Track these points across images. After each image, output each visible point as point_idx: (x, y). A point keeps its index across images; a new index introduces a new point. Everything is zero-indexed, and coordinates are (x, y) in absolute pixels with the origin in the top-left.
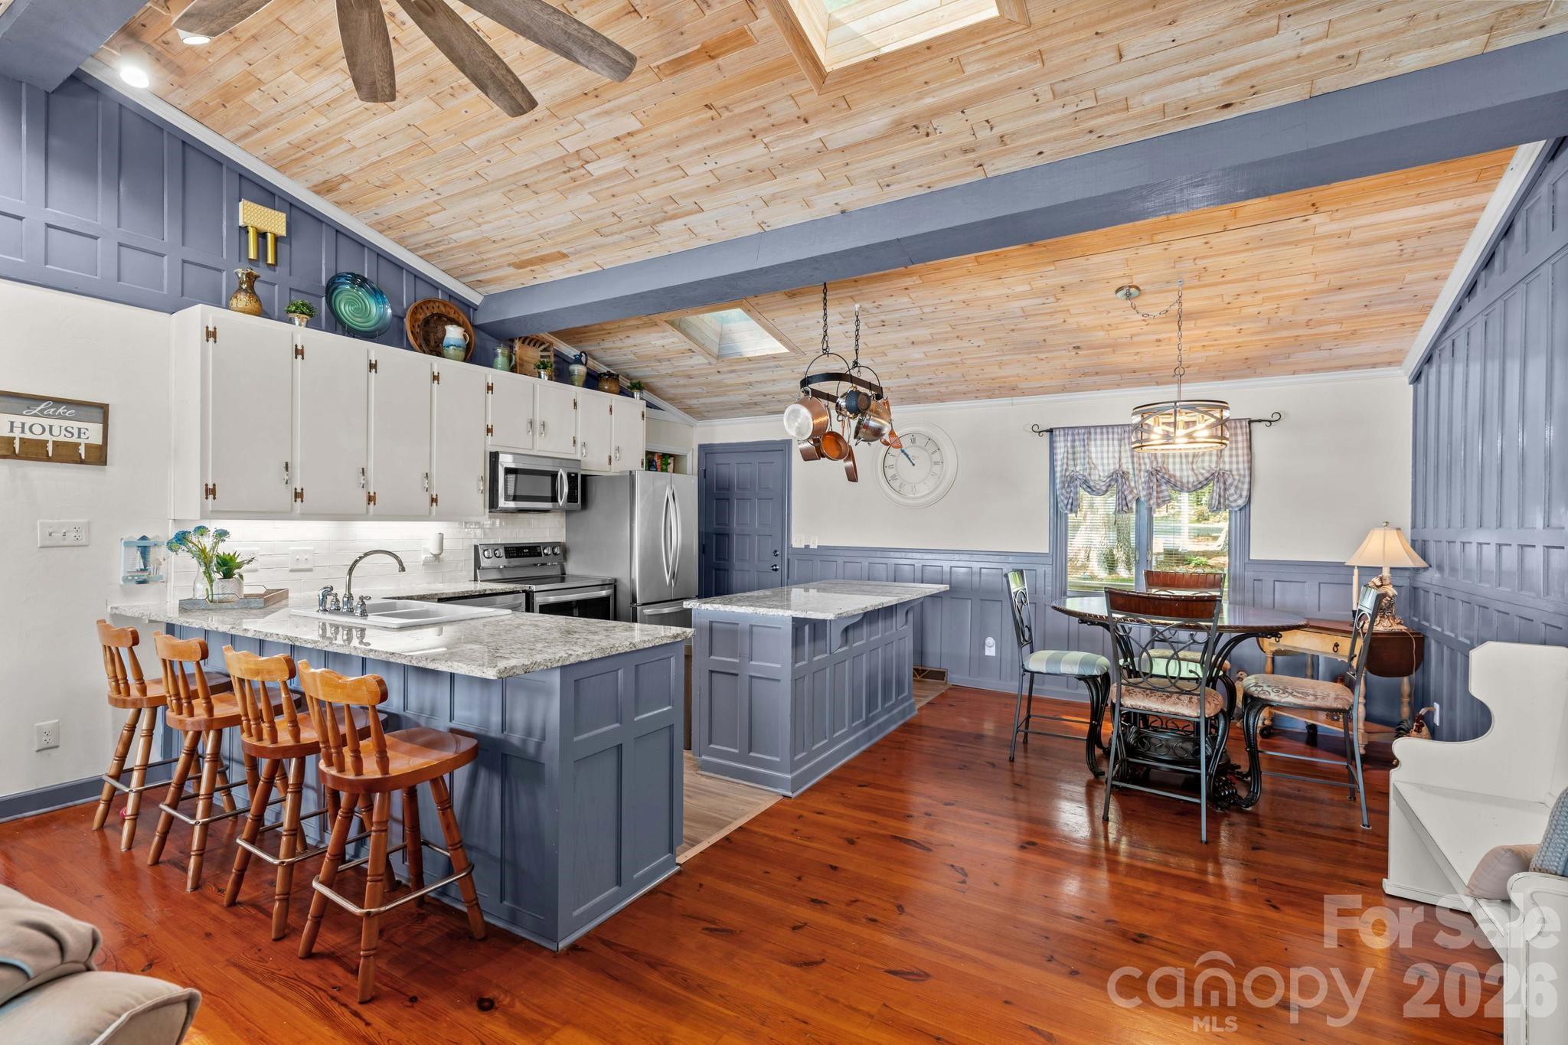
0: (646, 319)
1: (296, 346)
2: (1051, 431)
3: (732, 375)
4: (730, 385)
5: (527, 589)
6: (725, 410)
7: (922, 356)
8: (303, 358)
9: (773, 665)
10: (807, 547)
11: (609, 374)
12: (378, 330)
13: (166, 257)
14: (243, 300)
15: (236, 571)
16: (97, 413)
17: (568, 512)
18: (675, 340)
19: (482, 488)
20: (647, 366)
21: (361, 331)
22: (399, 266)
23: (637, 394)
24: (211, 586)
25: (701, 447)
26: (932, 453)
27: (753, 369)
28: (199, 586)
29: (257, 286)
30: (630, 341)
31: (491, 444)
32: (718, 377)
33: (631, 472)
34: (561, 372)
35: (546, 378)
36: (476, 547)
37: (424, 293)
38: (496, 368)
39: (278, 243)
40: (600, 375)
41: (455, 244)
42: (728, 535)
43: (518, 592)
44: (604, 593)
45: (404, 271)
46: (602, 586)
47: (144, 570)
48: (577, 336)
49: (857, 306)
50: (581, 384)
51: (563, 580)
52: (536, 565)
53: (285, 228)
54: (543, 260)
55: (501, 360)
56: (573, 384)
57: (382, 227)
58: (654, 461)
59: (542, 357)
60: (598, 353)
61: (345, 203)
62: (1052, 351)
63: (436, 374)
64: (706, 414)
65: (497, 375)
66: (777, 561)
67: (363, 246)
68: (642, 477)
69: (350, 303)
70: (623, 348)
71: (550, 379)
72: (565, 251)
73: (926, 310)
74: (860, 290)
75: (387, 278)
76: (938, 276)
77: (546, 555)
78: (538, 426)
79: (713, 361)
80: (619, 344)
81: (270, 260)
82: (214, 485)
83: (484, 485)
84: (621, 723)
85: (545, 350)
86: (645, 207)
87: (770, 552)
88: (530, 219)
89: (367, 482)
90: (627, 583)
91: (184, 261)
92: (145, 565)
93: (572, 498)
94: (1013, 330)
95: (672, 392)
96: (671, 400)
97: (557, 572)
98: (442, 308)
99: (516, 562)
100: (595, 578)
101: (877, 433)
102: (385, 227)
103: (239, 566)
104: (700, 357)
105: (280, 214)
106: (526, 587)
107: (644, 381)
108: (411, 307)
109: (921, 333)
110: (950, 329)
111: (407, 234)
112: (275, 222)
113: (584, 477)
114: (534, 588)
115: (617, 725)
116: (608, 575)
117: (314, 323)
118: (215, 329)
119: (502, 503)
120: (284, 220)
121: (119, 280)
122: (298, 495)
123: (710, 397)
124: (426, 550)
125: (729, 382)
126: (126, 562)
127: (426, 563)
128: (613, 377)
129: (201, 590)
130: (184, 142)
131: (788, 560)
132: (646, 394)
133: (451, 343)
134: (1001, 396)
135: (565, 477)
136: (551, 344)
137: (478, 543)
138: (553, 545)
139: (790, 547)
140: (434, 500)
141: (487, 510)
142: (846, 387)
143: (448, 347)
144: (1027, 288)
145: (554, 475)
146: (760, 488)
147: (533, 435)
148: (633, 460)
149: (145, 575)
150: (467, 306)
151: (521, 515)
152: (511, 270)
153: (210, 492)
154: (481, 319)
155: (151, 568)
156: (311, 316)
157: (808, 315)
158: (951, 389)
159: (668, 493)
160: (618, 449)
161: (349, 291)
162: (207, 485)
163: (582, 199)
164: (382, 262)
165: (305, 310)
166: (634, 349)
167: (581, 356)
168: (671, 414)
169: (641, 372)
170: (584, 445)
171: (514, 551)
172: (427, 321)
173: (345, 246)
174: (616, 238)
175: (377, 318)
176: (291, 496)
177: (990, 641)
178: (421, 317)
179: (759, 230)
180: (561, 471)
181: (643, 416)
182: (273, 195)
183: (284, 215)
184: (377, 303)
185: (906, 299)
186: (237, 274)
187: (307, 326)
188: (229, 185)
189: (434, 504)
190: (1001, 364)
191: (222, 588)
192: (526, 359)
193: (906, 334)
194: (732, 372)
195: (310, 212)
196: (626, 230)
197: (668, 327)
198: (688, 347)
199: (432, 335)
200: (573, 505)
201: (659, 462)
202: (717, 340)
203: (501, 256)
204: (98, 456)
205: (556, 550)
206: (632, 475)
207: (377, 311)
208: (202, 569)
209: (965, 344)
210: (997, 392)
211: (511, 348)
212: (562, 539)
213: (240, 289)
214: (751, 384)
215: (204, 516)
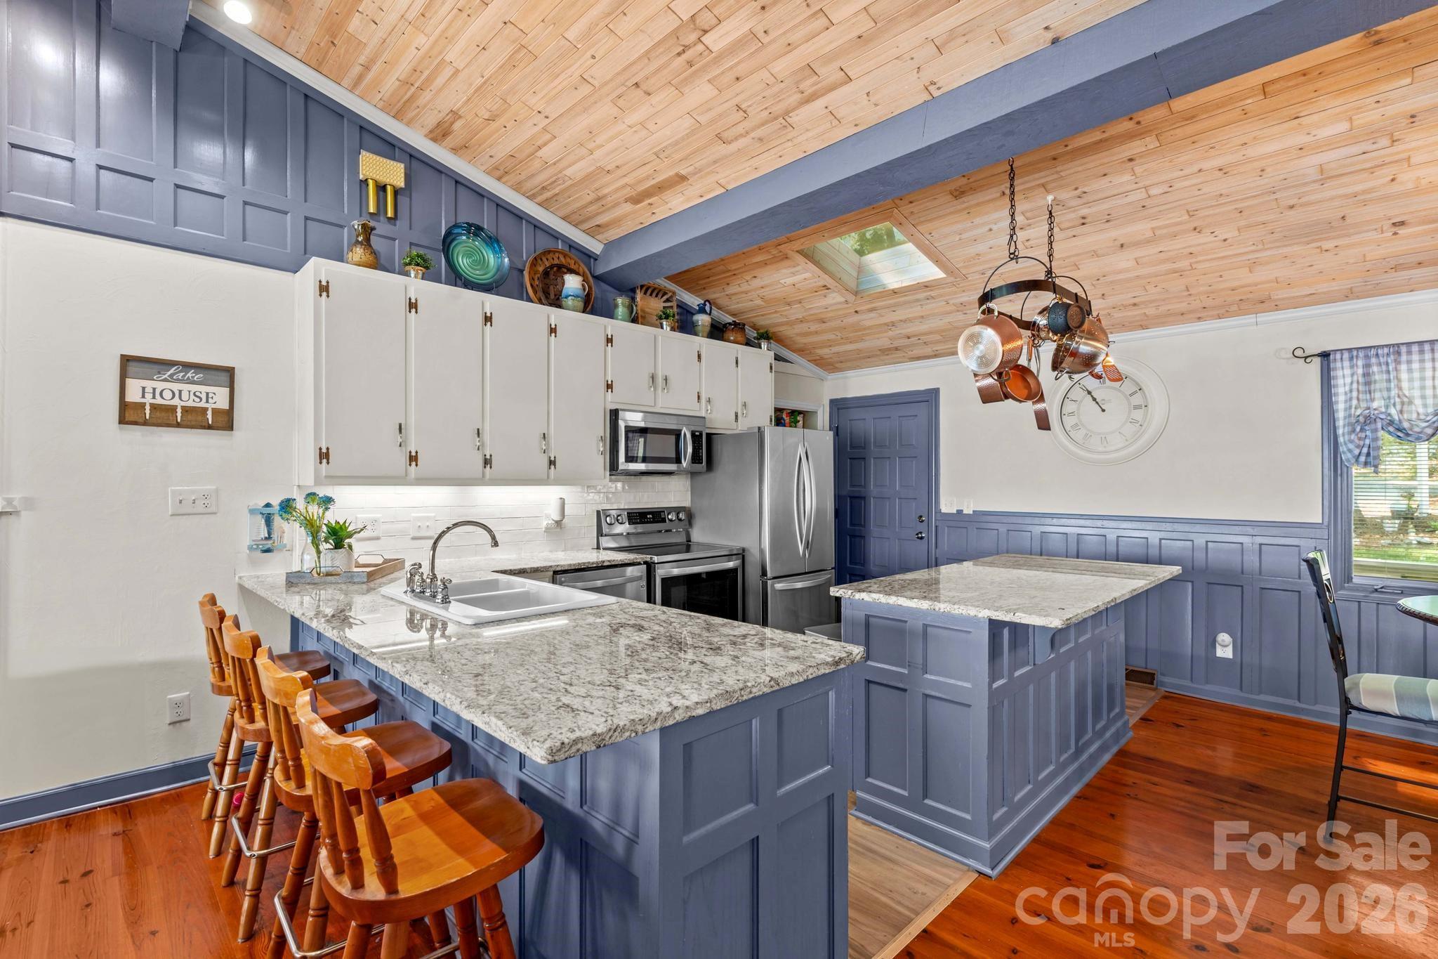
0: (774, 252)
1: (410, 299)
2: (1325, 355)
3: (872, 315)
4: (869, 328)
5: (648, 560)
6: (860, 358)
7: (1132, 263)
8: (416, 312)
9: (960, 683)
10: (960, 512)
11: (735, 324)
12: (496, 282)
13: (289, 214)
14: (359, 253)
15: (347, 541)
16: (224, 377)
17: (693, 474)
18: (807, 275)
19: (602, 449)
20: (776, 312)
21: (478, 284)
22: (519, 216)
23: (764, 345)
24: (319, 557)
25: (833, 402)
26: (1131, 395)
27: (896, 305)
28: (307, 557)
29: (374, 240)
30: (756, 283)
31: (612, 401)
32: (856, 318)
33: (759, 428)
34: (685, 324)
35: (669, 329)
36: (598, 512)
37: (544, 243)
38: (617, 319)
39: (399, 197)
40: (725, 325)
41: (570, 182)
42: (864, 498)
43: (639, 564)
44: (731, 565)
45: (524, 221)
46: (729, 556)
47: (269, 538)
48: (701, 282)
49: (1050, 198)
50: (705, 334)
51: (688, 549)
52: (660, 531)
53: (403, 179)
54: (660, 188)
55: (621, 310)
56: (696, 334)
57: (500, 173)
58: (784, 417)
59: (664, 307)
60: (723, 301)
61: (461, 148)
62: (1348, 236)
63: (553, 326)
64: (837, 365)
65: (618, 326)
66: (923, 527)
67: (483, 196)
68: (771, 433)
69: (468, 255)
70: (749, 291)
71: (673, 329)
72: (683, 172)
73: (1153, 191)
74: (1057, 172)
75: (506, 227)
76: (1191, 129)
77: (671, 520)
78: (660, 381)
79: (851, 298)
80: (745, 287)
81: (390, 214)
82: (328, 449)
83: (604, 446)
84: (757, 804)
85: (667, 300)
86: (776, 89)
87: (914, 517)
88: (644, 132)
89: (483, 445)
90: (756, 552)
91: (307, 218)
92: (269, 533)
93: (696, 458)
94: (1292, 207)
95: (803, 341)
96: (801, 351)
97: (681, 539)
98: (562, 259)
99: (640, 528)
100: (721, 547)
101: (1088, 362)
102: (502, 172)
103: (350, 536)
104: (834, 295)
105: (399, 164)
106: (647, 558)
107: (772, 330)
108: (531, 258)
109: (1141, 228)
110: (1186, 217)
111: (523, 177)
112: (393, 174)
113: (709, 436)
114: (656, 559)
115: (750, 807)
116: (736, 543)
117: (430, 275)
118: (328, 282)
119: (622, 464)
120: (403, 171)
121: (244, 240)
122: (413, 459)
123: (845, 344)
124: (548, 517)
125: (868, 323)
126: (251, 530)
127: (548, 530)
128: (739, 327)
129: (309, 562)
130: (306, 96)
131: (936, 527)
132: (773, 344)
133: (570, 293)
134: (1241, 312)
135: (689, 436)
136: (674, 293)
137: (600, 508)
138: (678, 510)
139: (938, 511)
140: (552, 463)
141: (608, 473)
142: (1048, 298)
143: (566, 297)
144: (1343, 126)
145: (677, 434)
146: (901, 445)
147: (655, 390)
148: (761, 415)
149: (269, 544)
150: (588, 256)
151: (644, 478)
152: (628, 207)
153: (324, 456)
154: (601, 269)
155: (275, 536)
156: (427, 268)
157: (978, 221)
158: (1163, 309)
159: (801, 451)
160: (745, 405)
161: (466, 242)
162: (320, 449)
163: (702, 92)
164: (502, 213)
165: (419, 261)
166: (761, 292)
167: (705, 305)
168: (801, 366)
169: (767, 321)
170: (709, 401)
171: (637, 517)
172: (546, 274)
173: (464, 194)
174: (742, 142)
175: (494, 270)
176: (404, 459)
177: (1224, 637)
178: (541, 269)
179: (927, 97)
180: (684, 430)
181: (771, 367)
182: (394, 146)
183: (403, 166)
184: (495, 252)
185: (1127, 177)
186: (353, 226)
187: (422, 279)
188: (349, 135)
189: (553, 467)
190: (1252, 266)
191: (331, 559)
192: (647, 310)
193: (1114, 233)
194: (871, 310)
195: (426, 160)
196: (753, 129)
197: (800, 259)
198: (822, 283)
199: (551, 287)
200: (698, 467)
201: (787, 420)
202: (855, 274)
203: (618, 189)
204: (225, 421)
205: (682, 516)
206: (760, 431)
207: (494, 261)
208: (310, 539)
209: (1205, 238)
210: (1234, 308)
211: (633, 299)
212: (687, 503)
213: (357, 242)
214: (893, 324)
215: (318, 482)
